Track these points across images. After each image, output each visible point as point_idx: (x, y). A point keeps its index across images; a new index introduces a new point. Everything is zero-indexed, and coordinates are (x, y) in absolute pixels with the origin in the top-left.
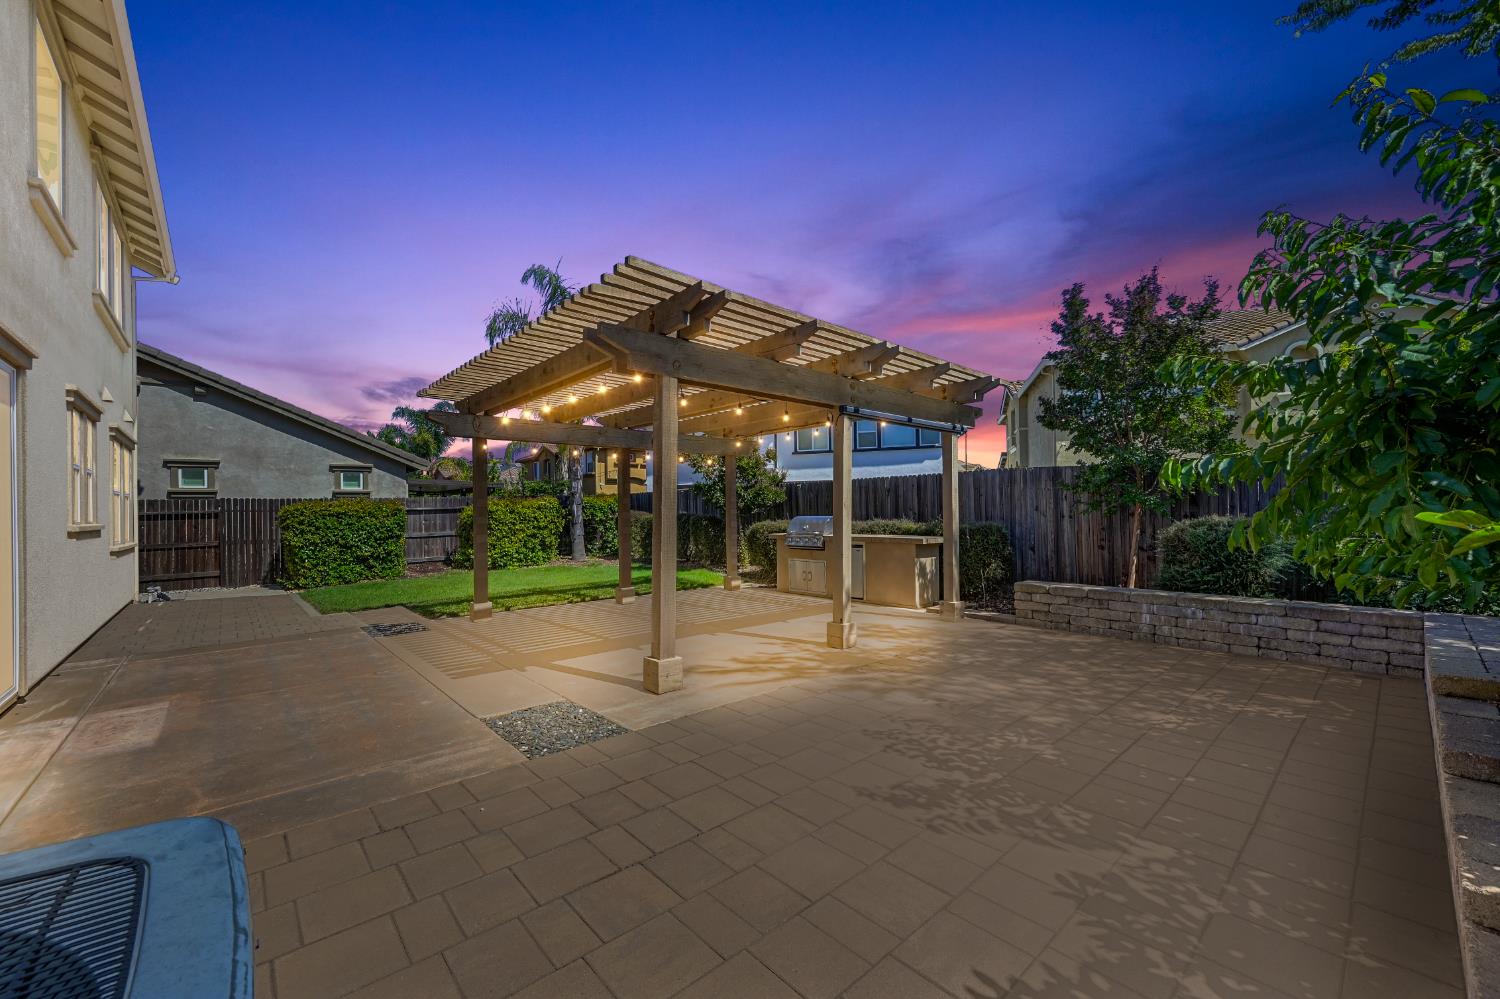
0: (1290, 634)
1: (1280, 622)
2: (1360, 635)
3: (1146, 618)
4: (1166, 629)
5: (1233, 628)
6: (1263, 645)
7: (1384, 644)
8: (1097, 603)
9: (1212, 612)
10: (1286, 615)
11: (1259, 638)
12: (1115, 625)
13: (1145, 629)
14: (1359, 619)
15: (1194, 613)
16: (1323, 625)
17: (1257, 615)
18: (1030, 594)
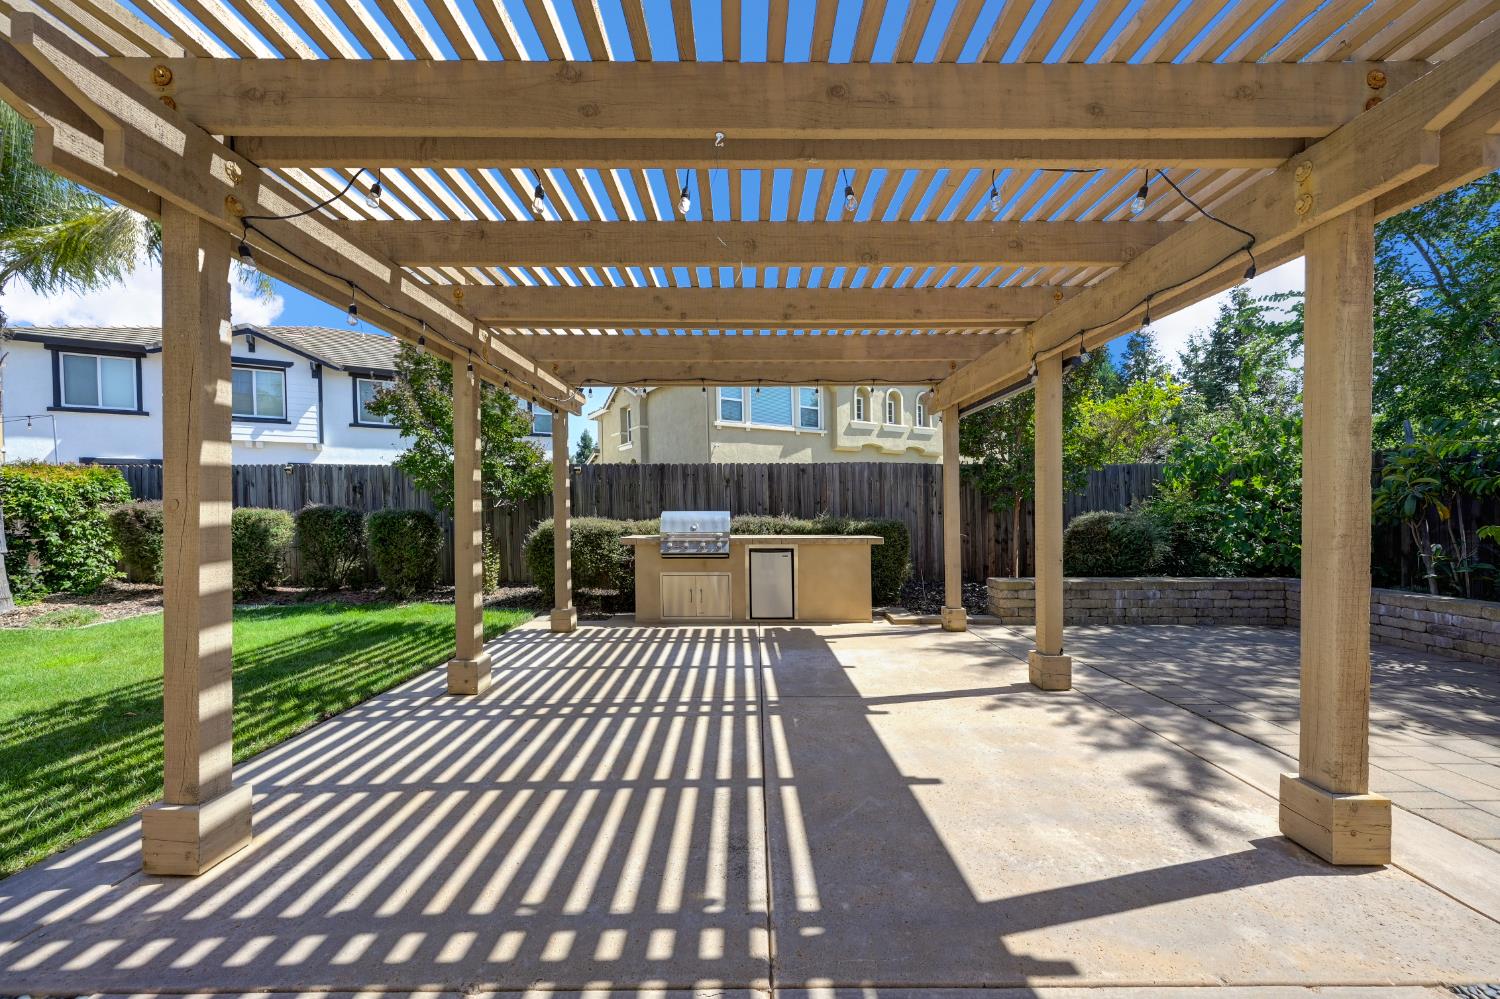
0: (1216, 603)
1: (1210, 595)
2: (1254, 598)
3: (1119, 603)
4: (1134, 610)
5: (1181, 603)
6: (1200, 614)
7: (1265, 603)
8: (1079, 593)
9: (1167, 592)
10: (1213, 589)
11: (1197, 609)
12: (1094, 613)
13: (1118, 613)
14: (1253, 587)
15: (1154, 594)
16: (1235, 593)
17: (1196, 591)
18: (1017, 591)
